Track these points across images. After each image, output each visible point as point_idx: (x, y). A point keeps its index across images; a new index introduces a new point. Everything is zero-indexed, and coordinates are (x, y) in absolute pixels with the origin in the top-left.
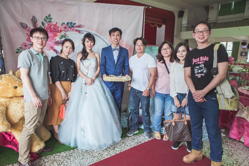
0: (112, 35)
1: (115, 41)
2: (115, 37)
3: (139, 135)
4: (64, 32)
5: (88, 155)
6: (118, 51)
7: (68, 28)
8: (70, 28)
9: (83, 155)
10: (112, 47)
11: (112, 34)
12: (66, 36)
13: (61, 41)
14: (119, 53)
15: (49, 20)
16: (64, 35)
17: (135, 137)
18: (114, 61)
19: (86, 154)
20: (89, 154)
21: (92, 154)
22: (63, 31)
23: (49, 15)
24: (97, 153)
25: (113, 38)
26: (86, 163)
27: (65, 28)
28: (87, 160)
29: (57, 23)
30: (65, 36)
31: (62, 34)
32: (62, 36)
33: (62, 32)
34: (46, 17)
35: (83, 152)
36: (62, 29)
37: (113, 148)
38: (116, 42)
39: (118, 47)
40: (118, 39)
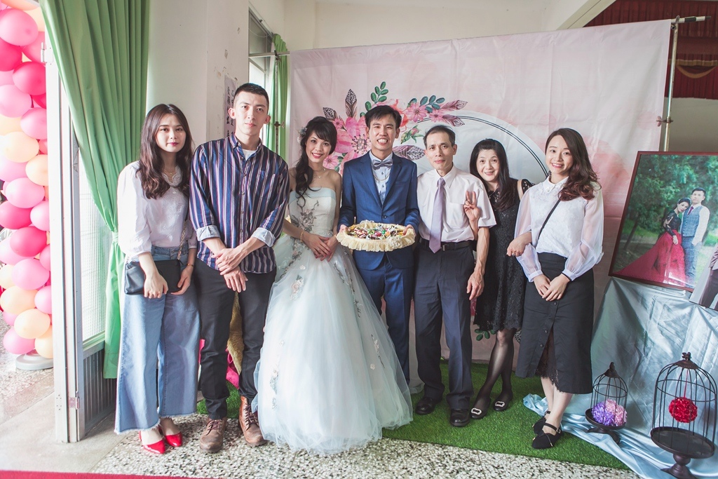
0: (374, 125)
1: (381, 141)
2: (381, 131)
3: (573, 465)
4: (412, 123)
5: (375, 460)
6: (388, 167)
7: (423, 112)
8: (429, 112)
9: (365, 455)
10: (373, 158)
11: (373, 122)
12: (417, 134)
13: (404, 147)
14: (392, 174)
15: (381, 96)
16: (412, 132)
17: (554, 465)
18: (378, 195)
19: (374, 455)
20: (379, 458)
21: (386, 462)
22: (410, 122)
23: (383, 84)
24: (402, 465)
25: (375, 133)
26: (354, 475)
27: (417, 112)
28: (362, 470)
29: (397, 101)
30: (414, 133)
31: (408, 130)
32: (408, 134)
33: (407, 125)
34: (376, 89)
35: (370, 448)
36: (409, 117)
37: (454, 468)
38: (382, 144)
39: (389, 158)
40: (390, 136)
